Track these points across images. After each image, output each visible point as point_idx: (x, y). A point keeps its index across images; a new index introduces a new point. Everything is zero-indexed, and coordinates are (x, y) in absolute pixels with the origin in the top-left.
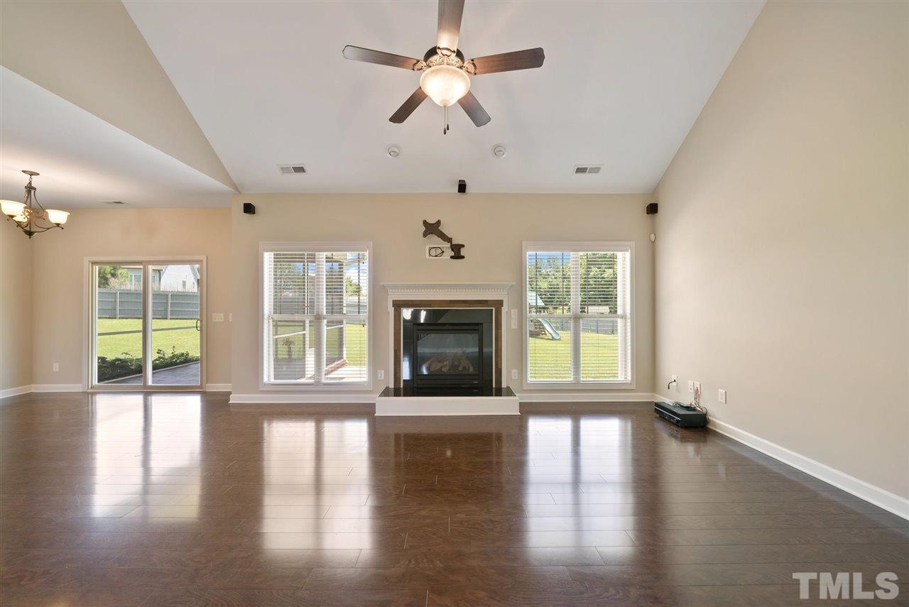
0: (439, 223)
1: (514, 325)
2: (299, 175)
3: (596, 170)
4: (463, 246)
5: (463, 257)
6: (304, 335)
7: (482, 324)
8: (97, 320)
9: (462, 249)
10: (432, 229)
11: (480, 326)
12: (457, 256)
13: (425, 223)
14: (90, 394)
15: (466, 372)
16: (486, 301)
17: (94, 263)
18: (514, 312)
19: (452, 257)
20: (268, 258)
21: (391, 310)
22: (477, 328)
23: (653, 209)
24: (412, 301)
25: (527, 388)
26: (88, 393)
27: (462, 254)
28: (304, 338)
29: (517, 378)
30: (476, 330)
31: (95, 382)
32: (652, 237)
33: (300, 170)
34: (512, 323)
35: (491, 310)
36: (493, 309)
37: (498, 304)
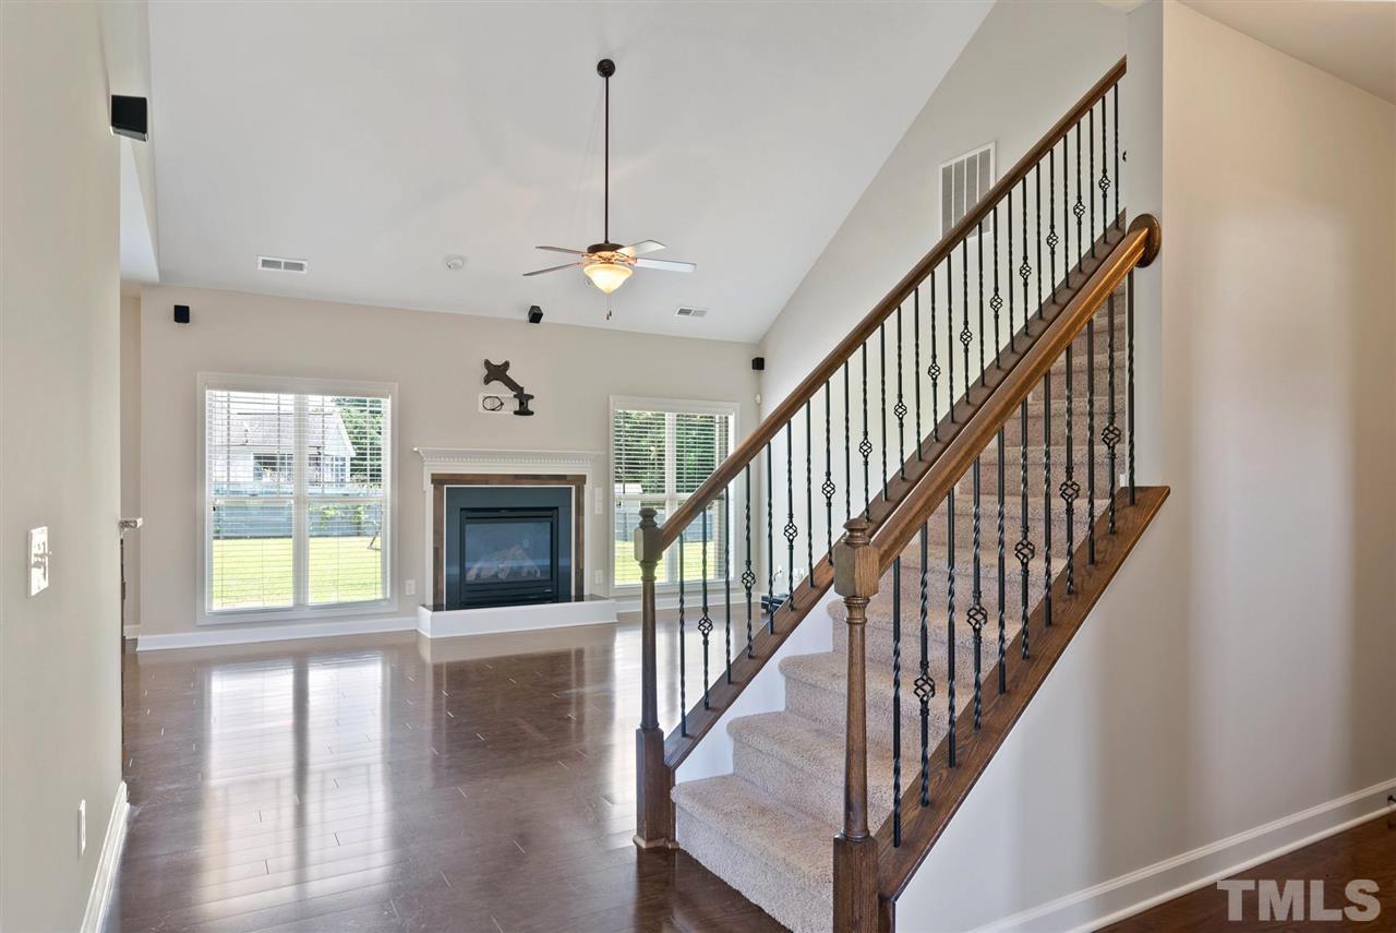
0: (506, 365)
1: (599, 510)
3: (701, 313)
4: (532, 397)
5: (532, 413)
7: (557, 508)
9: (530, 402)
10: (497, 373)
11: (555, 512)
12: (524, 411)
13: (487, 363)
15: (531, 578)
16: (565, 476)
18: (599, 492)
19: (516, 413)
21: (429, 488)
22: (549, 513)
23: (759, 364)
24: (461, 475)
27: (530, 408)
29: (601, 581)
30: (548, 516)
32: (758, 397)
33: (295, 267)
34: (596, 506)
35: (570, 488)
36: (574, 487)
37: (580, 480)
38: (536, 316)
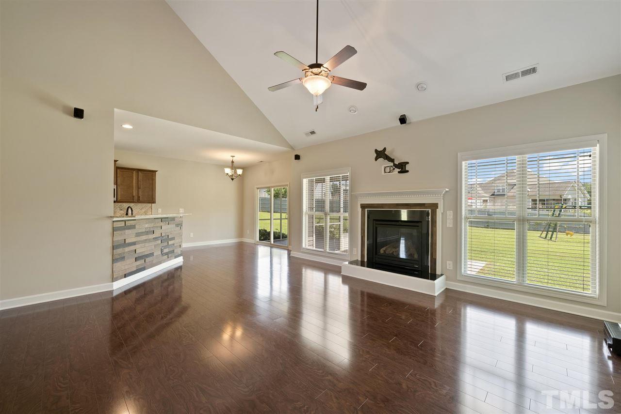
0: (385, 149)
1: (450, 224)
2: (314, 135)
3: (531, 72)
4: (408, 163)
5: (408, 171)
6: (340, 225)
7: (420, 221)
8: (259, 213)
9: (407, 166)
10: (381, 154)
12: (403, 171)
13: (376, 151)
14: (256, 244)
16: (424, 204)
17: (258, 188)
18: (450, 214)
19: (399, 172)
20: (305, 182)
21: (360, 210)
22: (417, 224)
24: (372, 204)
25: (460, 279)
26: (255, 244)
27: (407, 169)
28: (340, 227)
29: (453, 268)
30: (418, 226)
31: (258, 240)
33: (313, 133)
34: (448, 222)
35: (428, 211)
36: (430, 210)
37: (435, 206)
38: (403, 120)
